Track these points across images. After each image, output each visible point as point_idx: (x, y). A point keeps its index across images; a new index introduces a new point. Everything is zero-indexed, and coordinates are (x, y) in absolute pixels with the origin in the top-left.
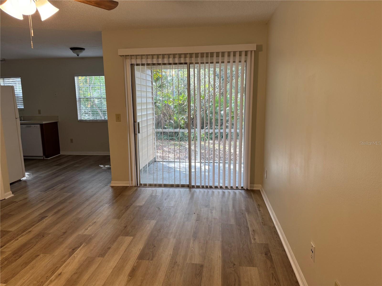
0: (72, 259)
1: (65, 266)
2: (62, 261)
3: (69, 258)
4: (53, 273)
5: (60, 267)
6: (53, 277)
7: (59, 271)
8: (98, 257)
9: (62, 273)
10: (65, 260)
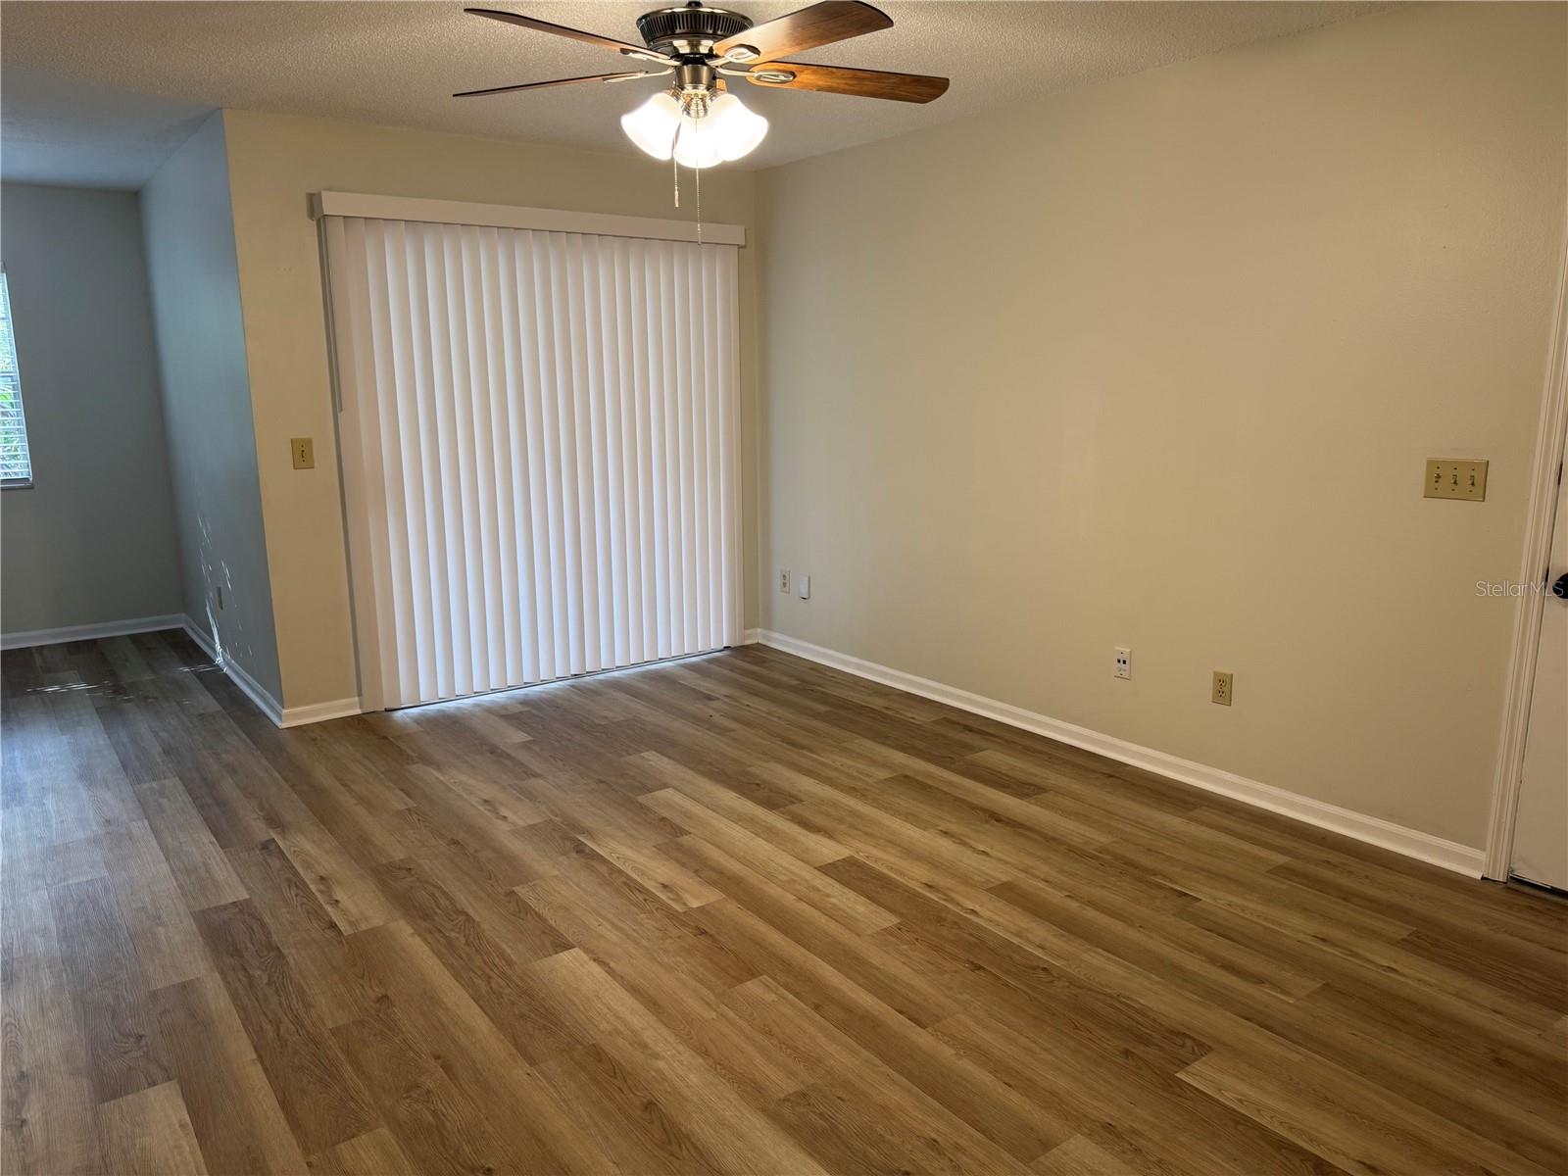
6: (662, 895)
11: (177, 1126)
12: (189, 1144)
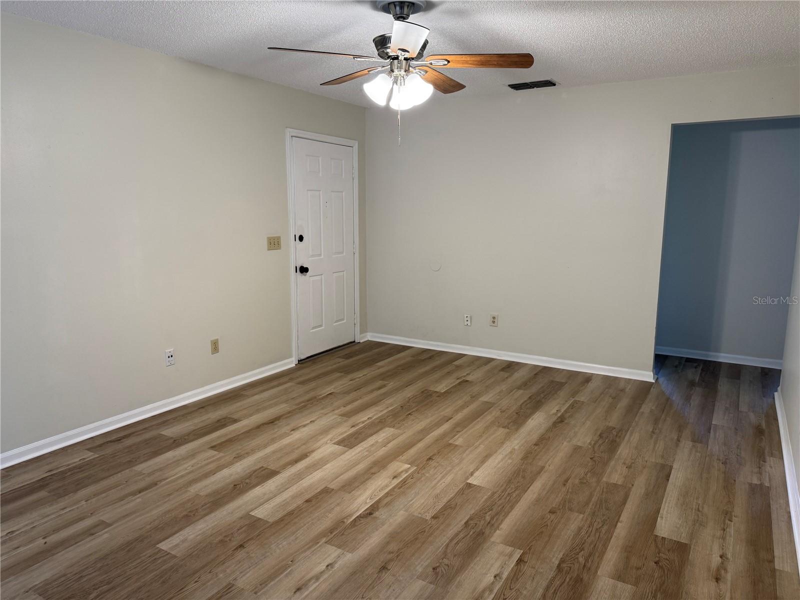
0: (375, 495)
1: (387, 486)
2: (392, 497)
3: (380, 499)
4: (404, 482)
5: (394, 488)
6: (404, 476)
7: (396, 482)
8: (333, 489)
9: (392, 478)
10: (387, 496)
11: (664, 518)
12: (664, 511)
